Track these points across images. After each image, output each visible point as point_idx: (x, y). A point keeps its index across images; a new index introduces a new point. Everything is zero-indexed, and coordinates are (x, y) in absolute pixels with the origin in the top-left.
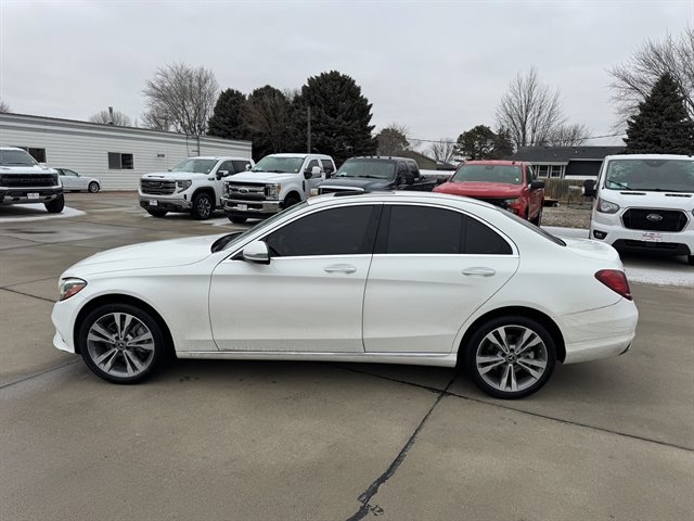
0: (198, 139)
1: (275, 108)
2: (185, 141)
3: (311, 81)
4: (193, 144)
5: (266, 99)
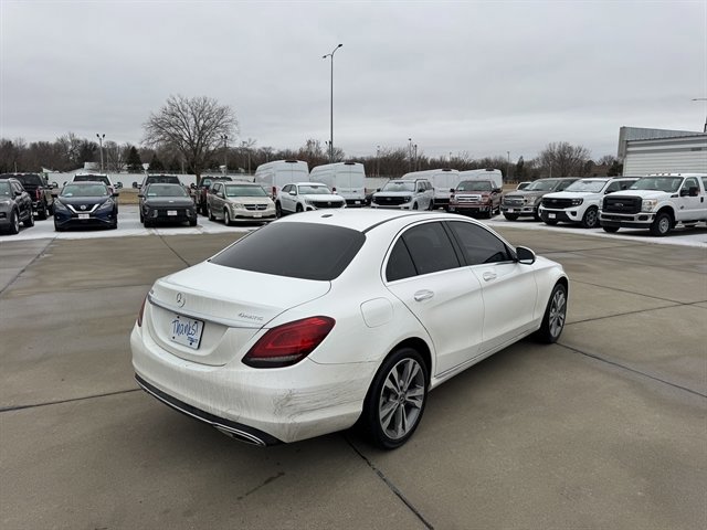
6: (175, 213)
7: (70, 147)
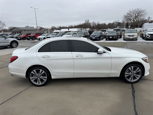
6: (111, 37)
7: (115, 24)
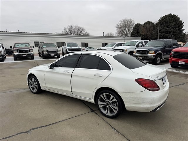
0: (125, 38)
1: (150, 27)
2: (121, 39)
3: (162, 18)
4: (123, 39)
5: (147, 25)
